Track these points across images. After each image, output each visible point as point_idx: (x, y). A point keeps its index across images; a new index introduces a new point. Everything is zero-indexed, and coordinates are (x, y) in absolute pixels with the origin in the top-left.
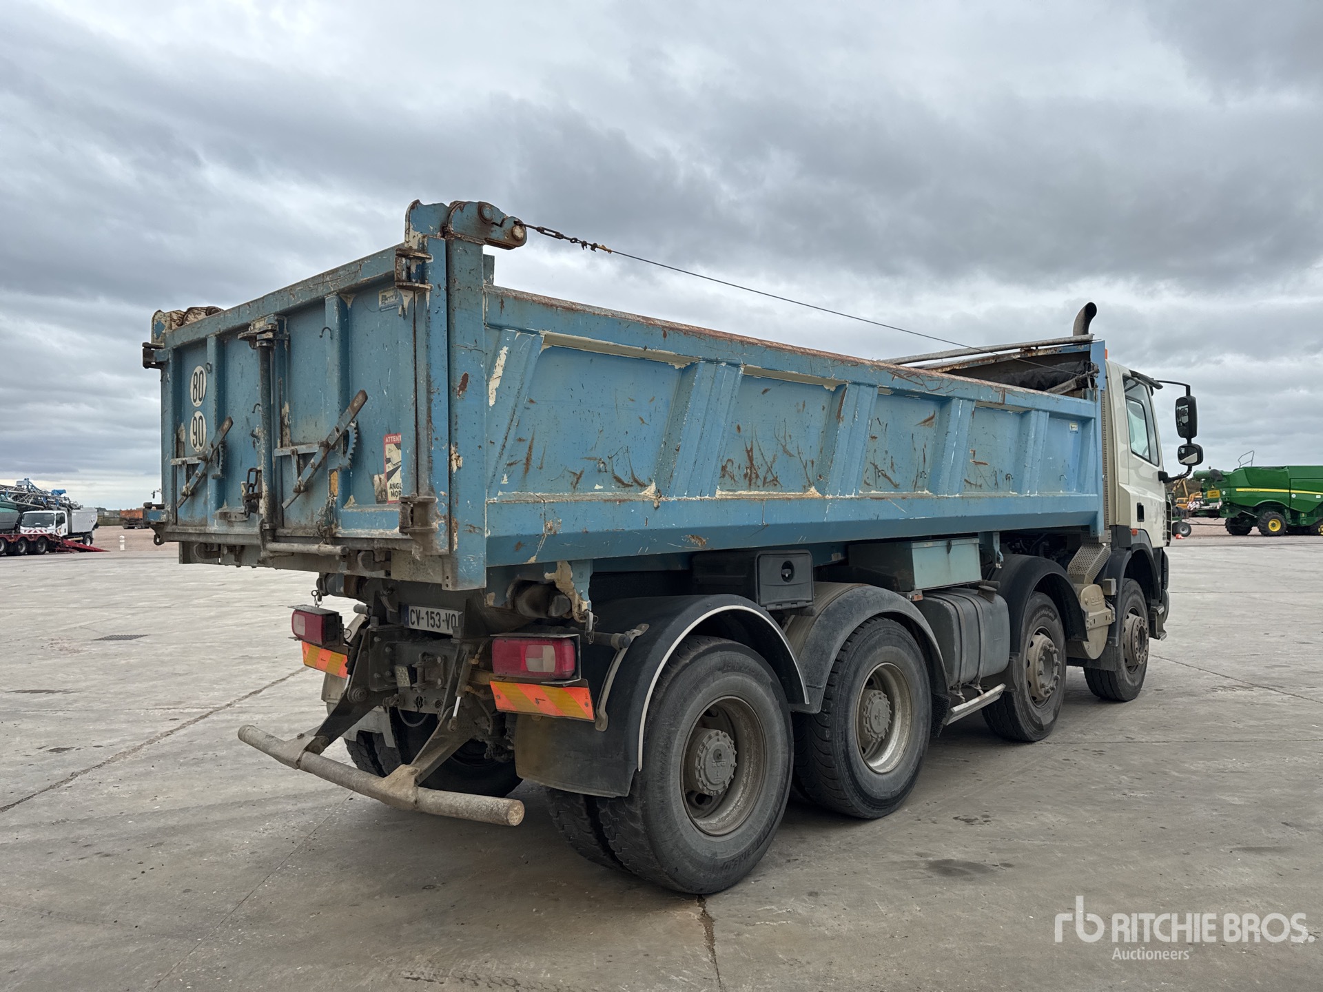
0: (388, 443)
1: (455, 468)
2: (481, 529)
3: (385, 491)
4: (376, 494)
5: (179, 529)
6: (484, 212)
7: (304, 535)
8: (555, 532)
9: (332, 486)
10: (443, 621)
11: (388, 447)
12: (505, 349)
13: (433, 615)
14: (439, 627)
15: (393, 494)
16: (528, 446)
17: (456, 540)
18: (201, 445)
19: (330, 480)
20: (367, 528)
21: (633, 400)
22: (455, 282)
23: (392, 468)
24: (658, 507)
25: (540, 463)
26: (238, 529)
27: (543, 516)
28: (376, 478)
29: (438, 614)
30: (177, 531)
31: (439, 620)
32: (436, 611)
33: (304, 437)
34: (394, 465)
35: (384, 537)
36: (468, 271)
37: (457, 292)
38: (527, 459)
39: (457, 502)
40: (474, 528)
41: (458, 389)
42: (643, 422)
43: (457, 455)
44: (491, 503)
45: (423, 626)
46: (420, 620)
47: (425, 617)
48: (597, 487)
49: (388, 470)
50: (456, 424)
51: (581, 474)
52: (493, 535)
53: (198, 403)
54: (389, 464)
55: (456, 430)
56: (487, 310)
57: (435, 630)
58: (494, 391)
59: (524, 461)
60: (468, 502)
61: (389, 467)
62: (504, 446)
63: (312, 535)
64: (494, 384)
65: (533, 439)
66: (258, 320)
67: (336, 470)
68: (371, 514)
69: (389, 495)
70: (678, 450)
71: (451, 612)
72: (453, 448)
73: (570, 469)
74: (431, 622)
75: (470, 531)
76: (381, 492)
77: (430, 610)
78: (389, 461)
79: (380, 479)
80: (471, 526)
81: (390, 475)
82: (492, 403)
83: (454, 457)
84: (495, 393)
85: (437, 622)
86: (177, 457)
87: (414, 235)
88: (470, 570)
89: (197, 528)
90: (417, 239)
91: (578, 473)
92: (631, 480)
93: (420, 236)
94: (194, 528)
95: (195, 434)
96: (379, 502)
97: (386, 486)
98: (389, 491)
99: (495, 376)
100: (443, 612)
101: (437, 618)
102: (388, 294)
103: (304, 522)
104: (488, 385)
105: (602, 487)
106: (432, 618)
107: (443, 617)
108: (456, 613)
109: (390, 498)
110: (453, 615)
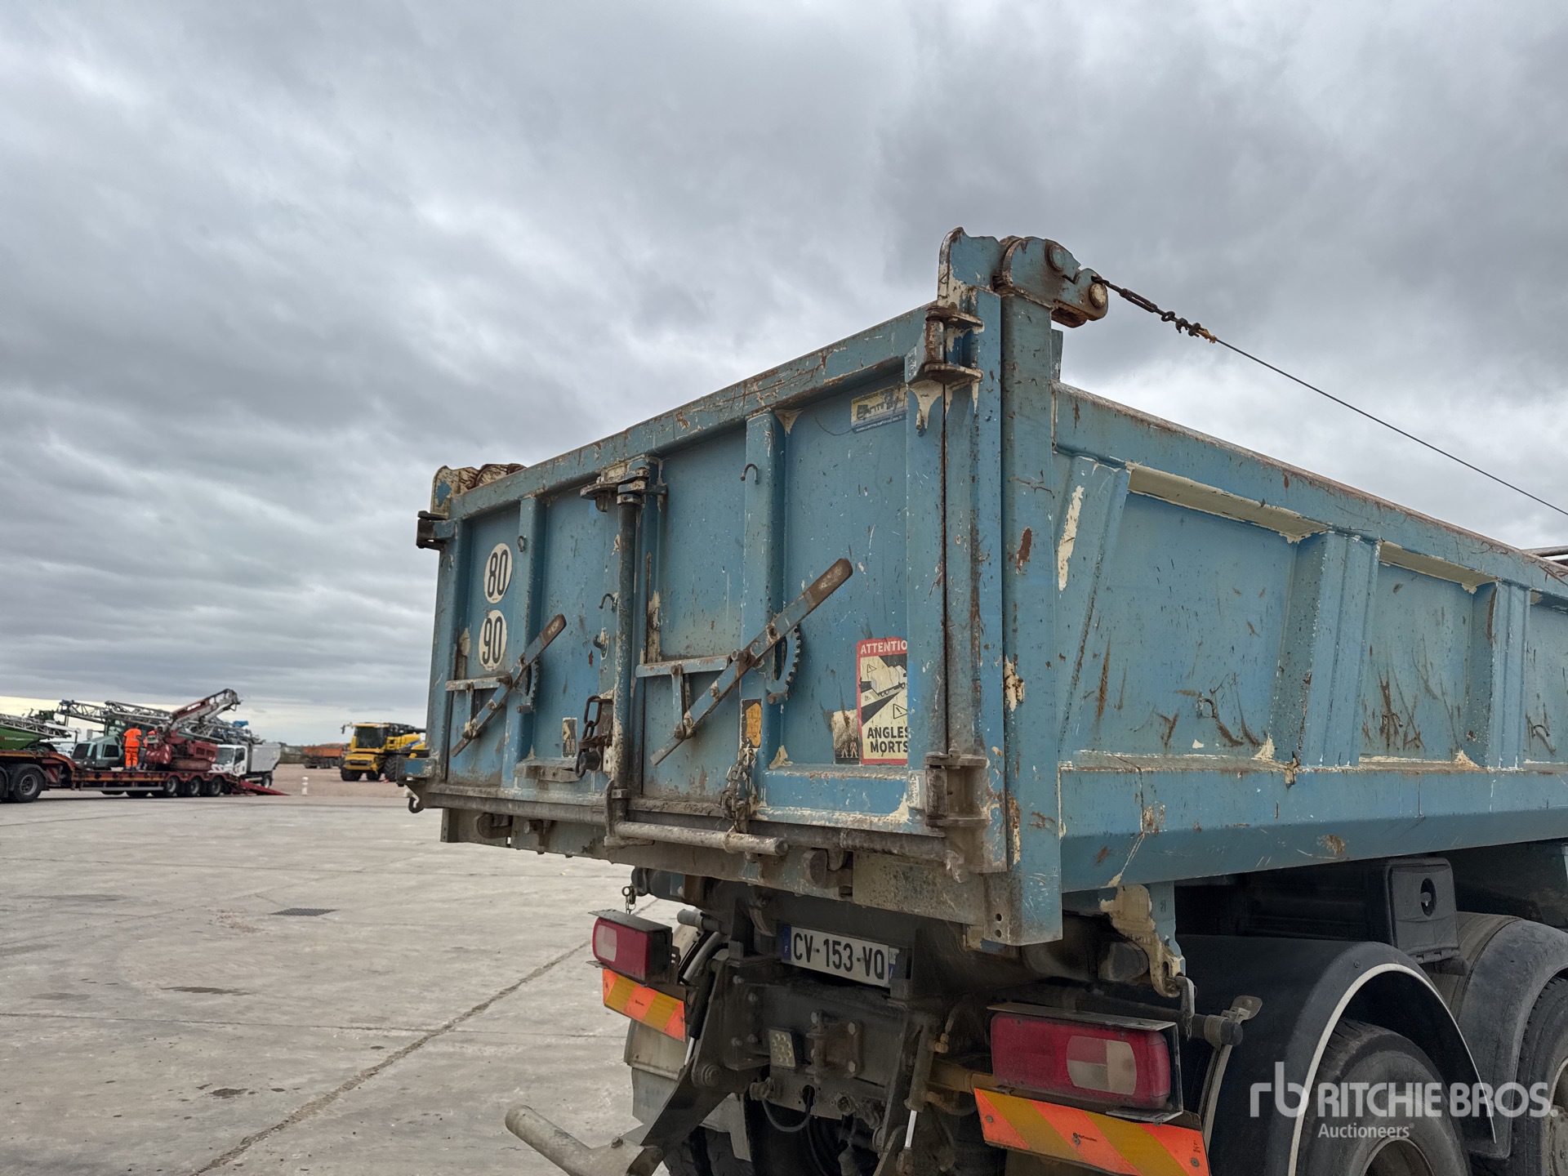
0: (866, 655)
1: (1013, 704)
2: (1054, 822)
3: (859, 745)
4: (837, 746)
5: (450, 790)
6: (1054, 256)
7: (688, 812)
8: (1157, 830)
9: (749, 729)
10: (859, 960)
11: (864, 662)
12: (1080, 490)
13: (837, 947)
14: (849, 969)
15: (874, 748)
16: (1102, 667)
17: (1018, 844)
18: (496, 661)
19: (744, 718)
20: (825, 808)
21: (1238, 593)
22: (1014, 369)
23: (873, 700)
24: (1293, 783)
25: (1118, 698)
26: (557, 794)
27: (1140, 798)
28: (838, 717)
29: (848, 946)
30: (448, 792)
31: (850, 958)
32: (844, 940)
33: (688, 647)
34: (880, 694)
35: (866, 827)
36: (1033, 352)
37: (1016, 386)
38: (1101, 690)
39: (1018, 769)
40: (1044, 819)
41: (1018, 556)
42: (1253, 632)
43: (1017, 677)
44: (1065, 771)
45: (818, 964)
46: (813, 953)
47: (823, 949)
48: (1197, 745)
49: (864, 703)
50: (1015, 620)
51: (1175, 720)
52: (1070, 834)
53: (497, 598)
54: (867, 693)
55: (1015, 631)
56: (1057, 421)
57: (842, 973)
58: (1065, 562)
59: (1097, 693)
60: (1034, 768)
61: (867, 699)
62: (1080, 664)
63: (704, 814)
64: (1065, 551)
65: (1108, 654)
66: (614, 467)
67: (758, 701)
68: (833, 783)
69: (866, 748)
70: (1308, 682)
71: (875, 947)
72: (1010, 666)
73: (1160, 712)
74: (835, 958)
75: (1038, 826)
76: (849, 741)
77: (832, 938)
78: (867, 686)
79: (847, 719)
80: (1038, 815)
81: (868, 713)
82: (1062, 584)
83: (1011, 681)
84: (1066, 568)
85: (845, 960)
86: (455, 679)
87: (955, 285)
88: (1040, 903)
89: (484, 789)
90: (958, 292)
91: (1171, 718)
92: (1241, 734)
93: (963, 287)
94: (477, 789)
95: (487, 644)
96: (840, 760)
97: (859, 731)
98: (867, 742)
99: (1066, 537)
100: (858, 945)
101: (845, 954)
102: (870, 403)
103: (684, 789)
104: (1056, 551)
105: (1202, 746)
106: (836, 952)
107: (858, 952)
108: (884, 949)
109: (868, 754)
110: (879, 952)
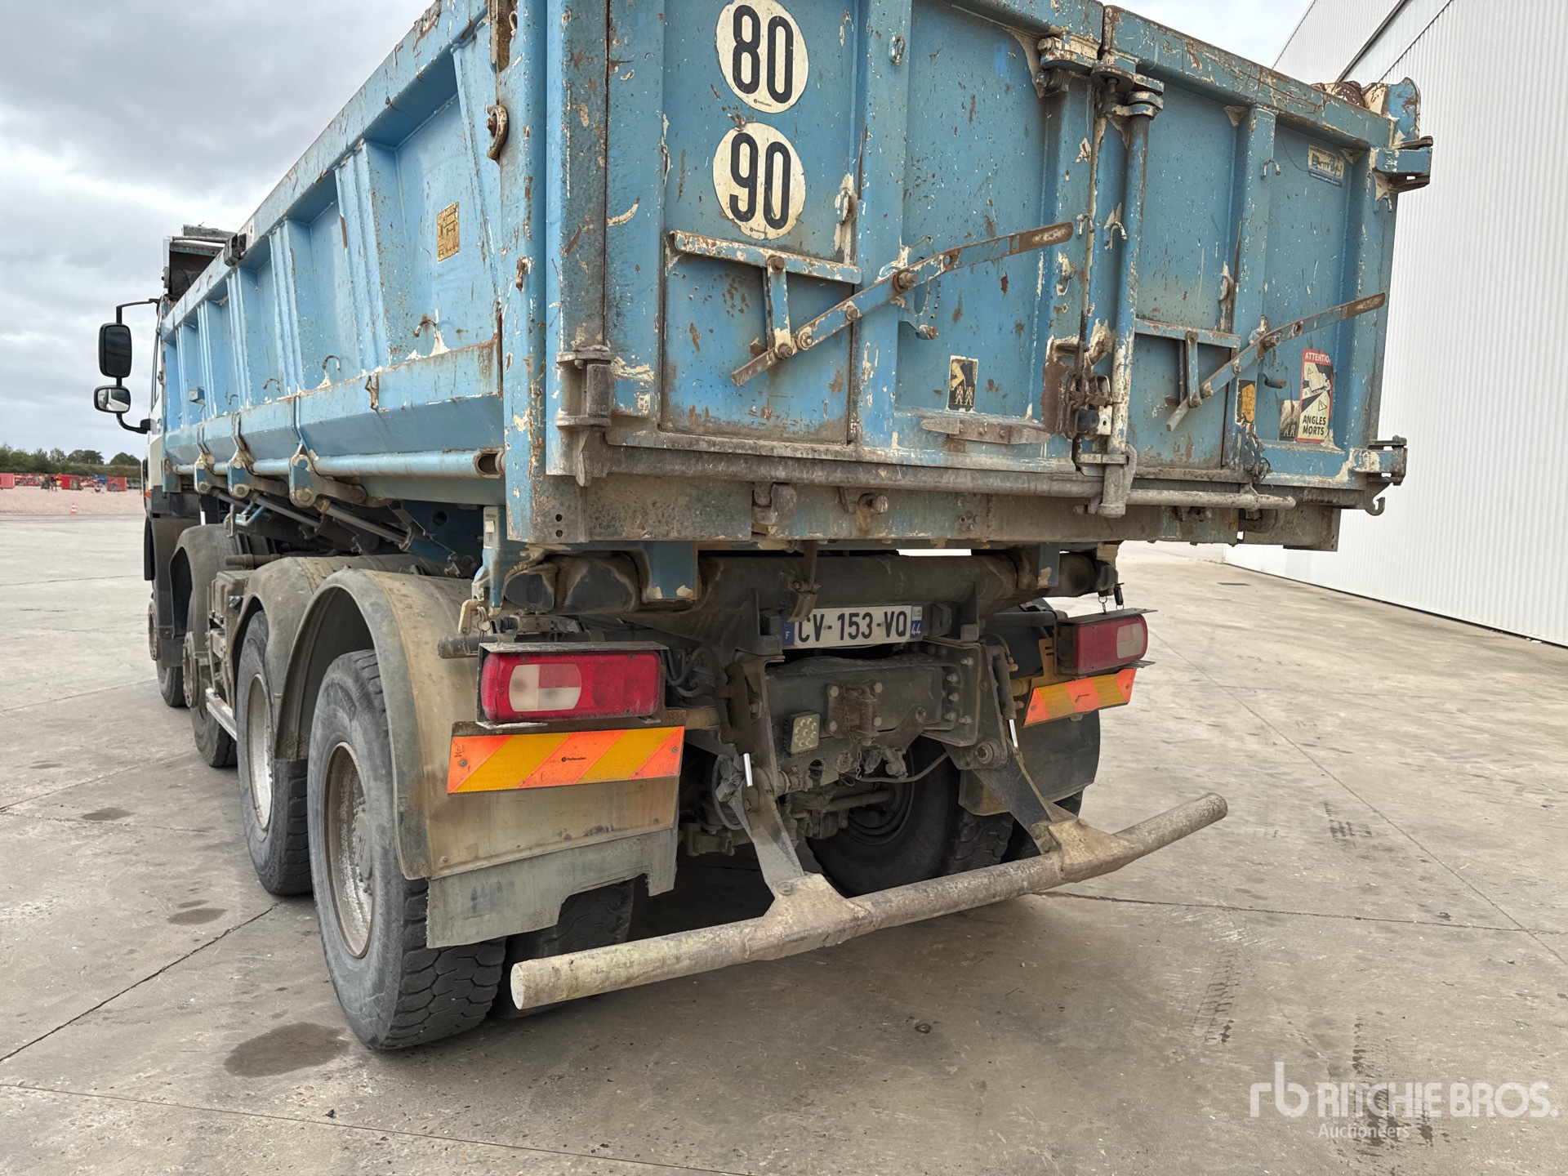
0: (1308, 361)
3: (1296, 424)
4: (1282, 426)
7: (1188, 477)
9: (1244, 406)
10: (879, 625)
11: (1307, 365)
13: (854, 619)
14: (866, 636)
15: (1305, 430)
19: (1240, 396)
20: (1297, 474)
23: (1309, 395)
28: (1287, 404)
29: (868, 615)
31: (869, 625)
32: (862, 611)
34: (1314, 391)
35: (1326, 486)
45: (830, 640)
46: (823, 632)
47: (837, 625)
49: (1304, 397)
54: (1306, 390)
57: (860, 641)
61: (1306, 394)
67: (1252, 383)
69: (1301, 430)
71: (897, 609)
74: (851, 630)
76: (1291, 423)
77: (847, 611)
78: (1306, 384)
79: (1293, 407)
81: (1306, 404)
85: (864, 628)
97: (1299, 417)
98: (1302, 425)
100: (878, 613)
101: (863, 625)
102: (1322, 157)
106: (851, 624)
107: (878, 619)
108: (907, 609)
109: (1301, 435)
110: (902, 613)
